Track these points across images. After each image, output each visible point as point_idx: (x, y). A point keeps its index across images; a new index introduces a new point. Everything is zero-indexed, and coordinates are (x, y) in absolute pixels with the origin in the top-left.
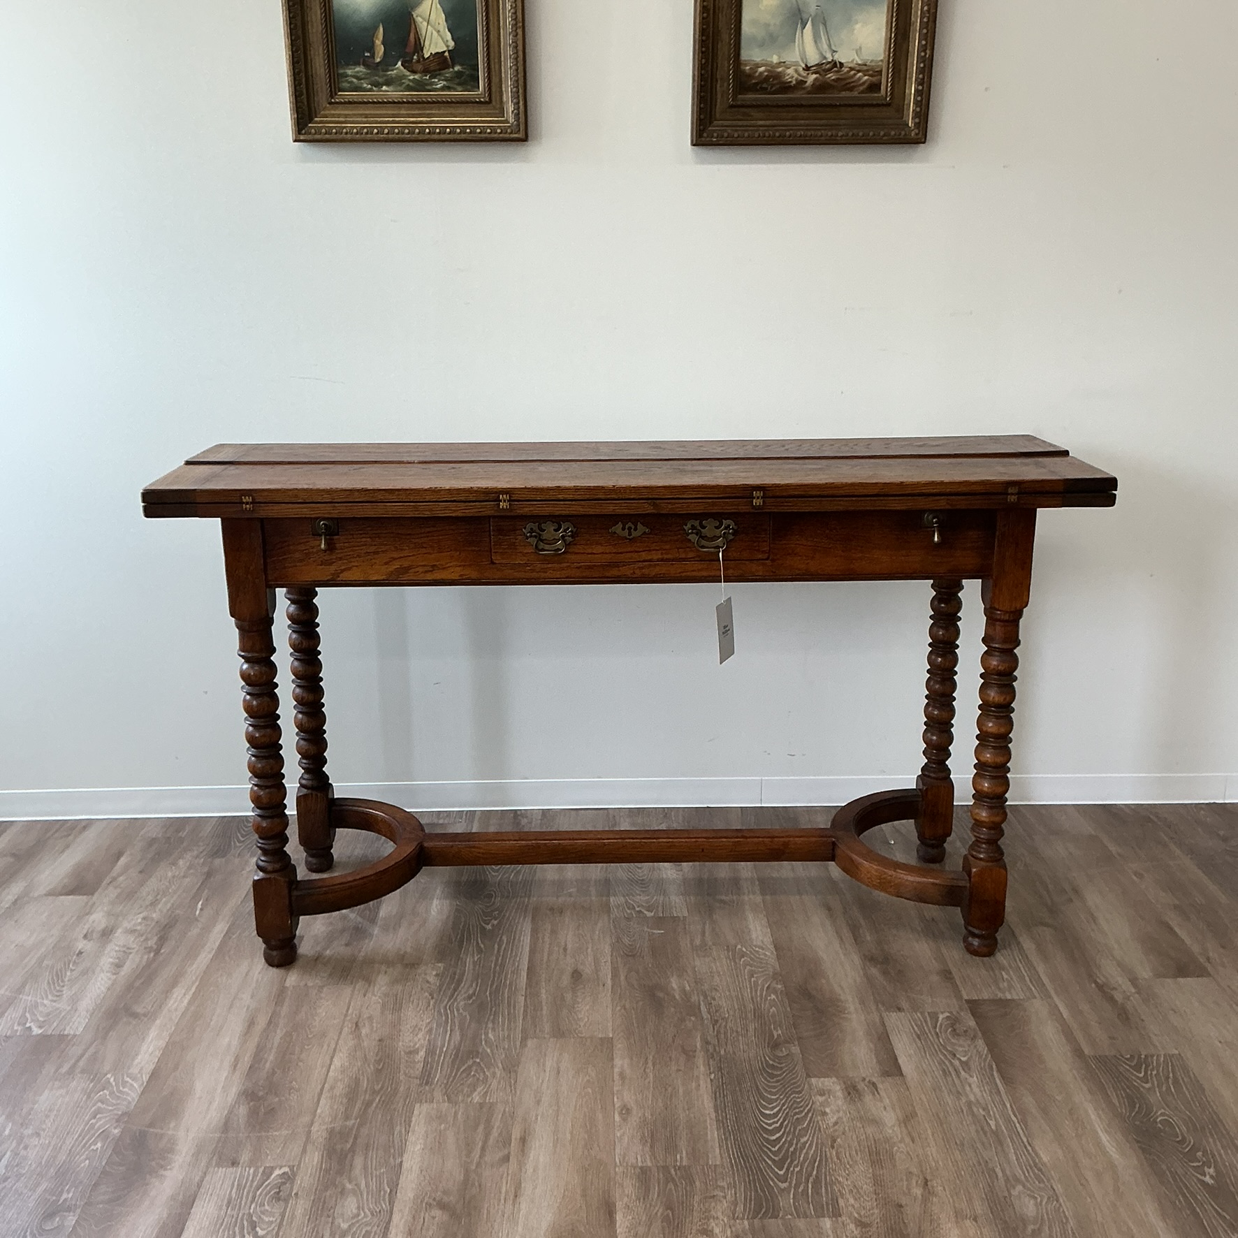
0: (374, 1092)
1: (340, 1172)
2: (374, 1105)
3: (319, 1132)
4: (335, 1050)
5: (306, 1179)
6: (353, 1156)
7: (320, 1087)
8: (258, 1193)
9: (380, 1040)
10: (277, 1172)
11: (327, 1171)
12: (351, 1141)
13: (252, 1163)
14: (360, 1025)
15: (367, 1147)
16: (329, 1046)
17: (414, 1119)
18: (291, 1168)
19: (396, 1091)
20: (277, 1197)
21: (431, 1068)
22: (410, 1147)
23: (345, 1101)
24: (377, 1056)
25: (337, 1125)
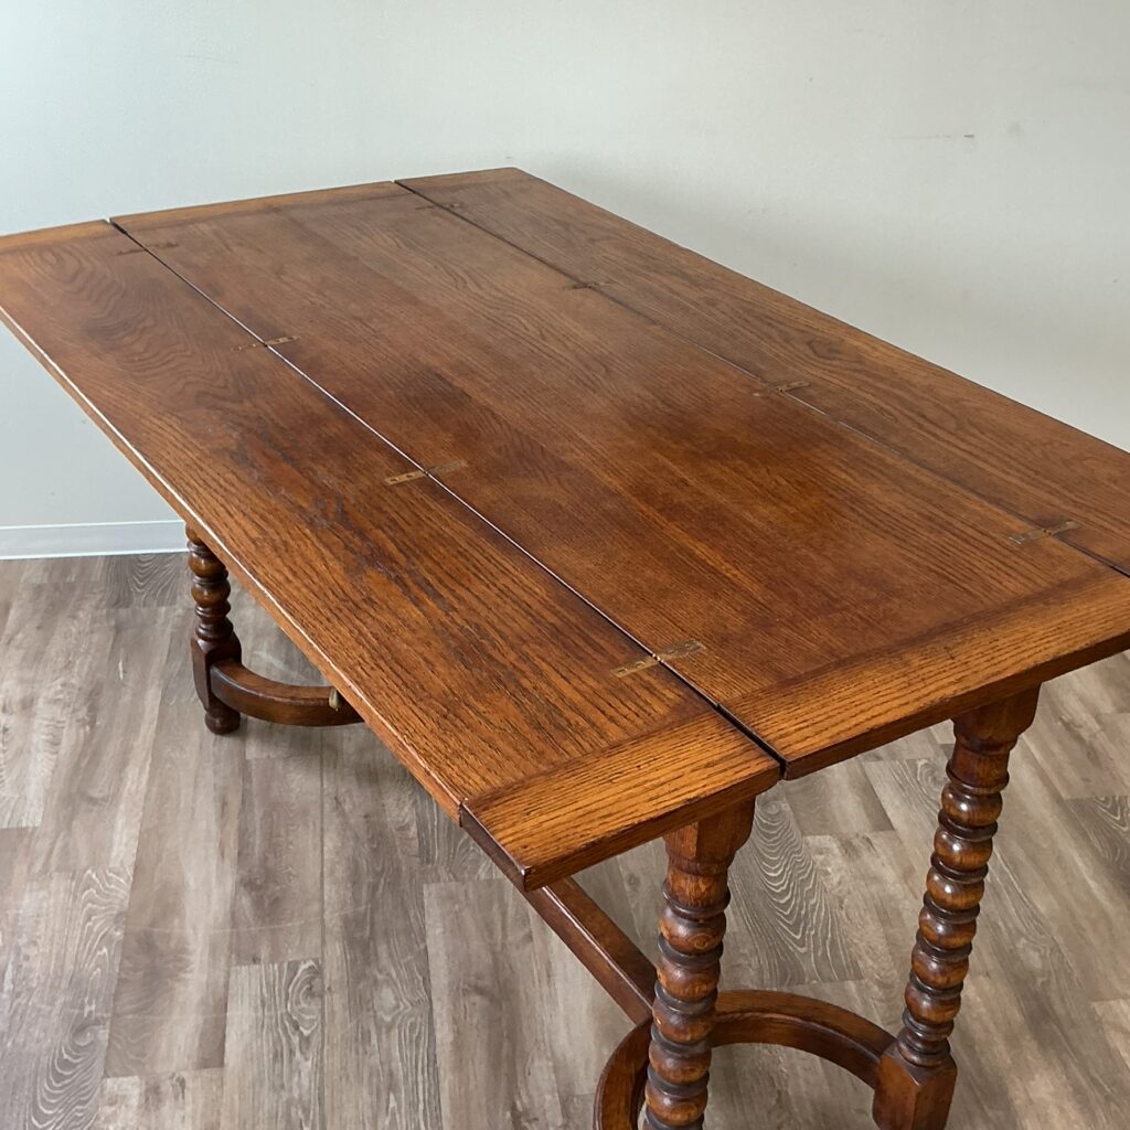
0: (378, 875)
1: (367, 962)
2: (381, 887)
3: (333, 920)
4: (322, 830)
5: (334, 971)
6: (375, 946)
7: (319, 871)
8: (290, 990)
9: (366, 816)
10: (303, 967)
11: (354, 961)
12: (368, 928)
13: (273, 958)
14: (341, 799)
15: (386, 934)
16: (314, 825)
17: (426, 901)
18: (316, 961)
19: (398, 870)
20: (310, 993)
21: (428, 843)
22: (430, 933)
23: (349, 885)
24: (368, 833)
25: (349, 911)
